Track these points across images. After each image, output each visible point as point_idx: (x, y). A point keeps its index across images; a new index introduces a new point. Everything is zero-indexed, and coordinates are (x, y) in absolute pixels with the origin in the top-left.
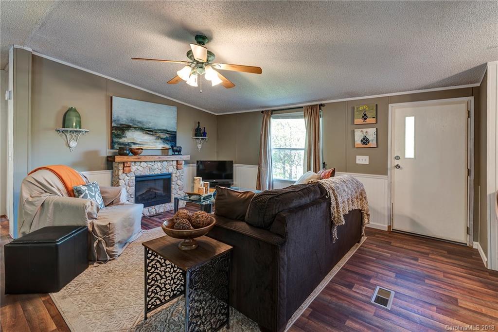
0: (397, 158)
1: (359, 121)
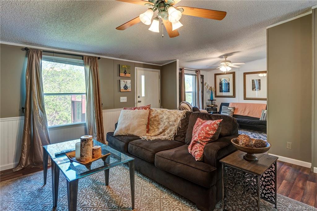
0: (139, 97)
1: (122, 74)
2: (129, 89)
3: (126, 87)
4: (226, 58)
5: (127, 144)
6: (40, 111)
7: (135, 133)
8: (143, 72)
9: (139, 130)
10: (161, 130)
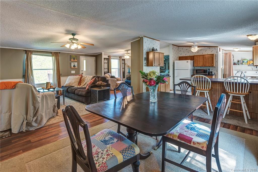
0: (82, 71)
1: (72, 60)
2: (76, 67)
3: (74, 66)
4: (127, 52)
5: (68, 89)
6: (31, 76)
7: (73, 85)
8: (85, 58)
9: (75, 84)
10: (84, 84)
